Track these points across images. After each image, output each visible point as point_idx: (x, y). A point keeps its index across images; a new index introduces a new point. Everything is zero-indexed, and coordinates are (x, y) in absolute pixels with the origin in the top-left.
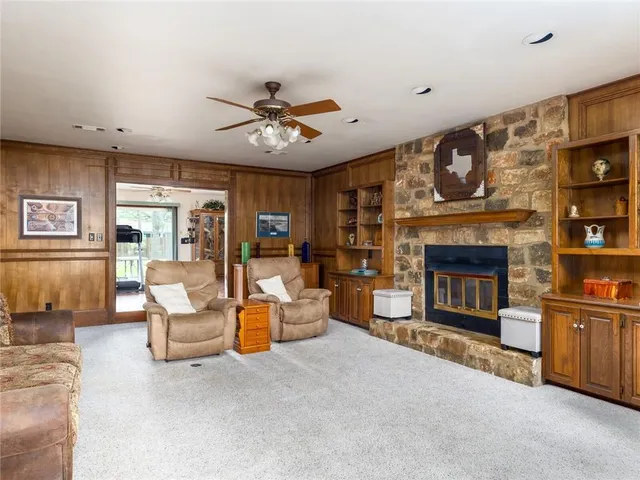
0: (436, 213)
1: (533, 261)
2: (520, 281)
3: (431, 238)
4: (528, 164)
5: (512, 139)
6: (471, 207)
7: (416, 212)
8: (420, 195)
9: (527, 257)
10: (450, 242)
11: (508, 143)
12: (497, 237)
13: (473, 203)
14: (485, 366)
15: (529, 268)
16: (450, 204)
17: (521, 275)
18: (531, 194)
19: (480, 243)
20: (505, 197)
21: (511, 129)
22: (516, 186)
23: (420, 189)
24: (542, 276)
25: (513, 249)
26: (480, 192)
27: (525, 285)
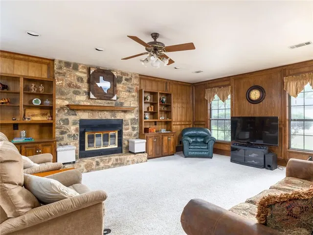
0: (89, 104)
1: (131, 124)
2: (127, 131)
3: (85, 116)
4: (129, 92)
5: (124, 81)
6: (108, 103)
7: (74, 102)
8: (76, 93)
9: (130, 123)
10: (97, 118)
11: (123, 82)
12: (119, 116)
13: (109, 102)
14: (133, 162)
15: (130, 127)
16: (97, 101)
17: (128, 129)
18: (130, 102)
19: (113, 118)
20: (122, 101)
21: (124, 78)
22: (125, 98)
23: (77, 89)
24: (134, 129)
25: (125, 121)
26: (115, 98)
27: (129, 132)
